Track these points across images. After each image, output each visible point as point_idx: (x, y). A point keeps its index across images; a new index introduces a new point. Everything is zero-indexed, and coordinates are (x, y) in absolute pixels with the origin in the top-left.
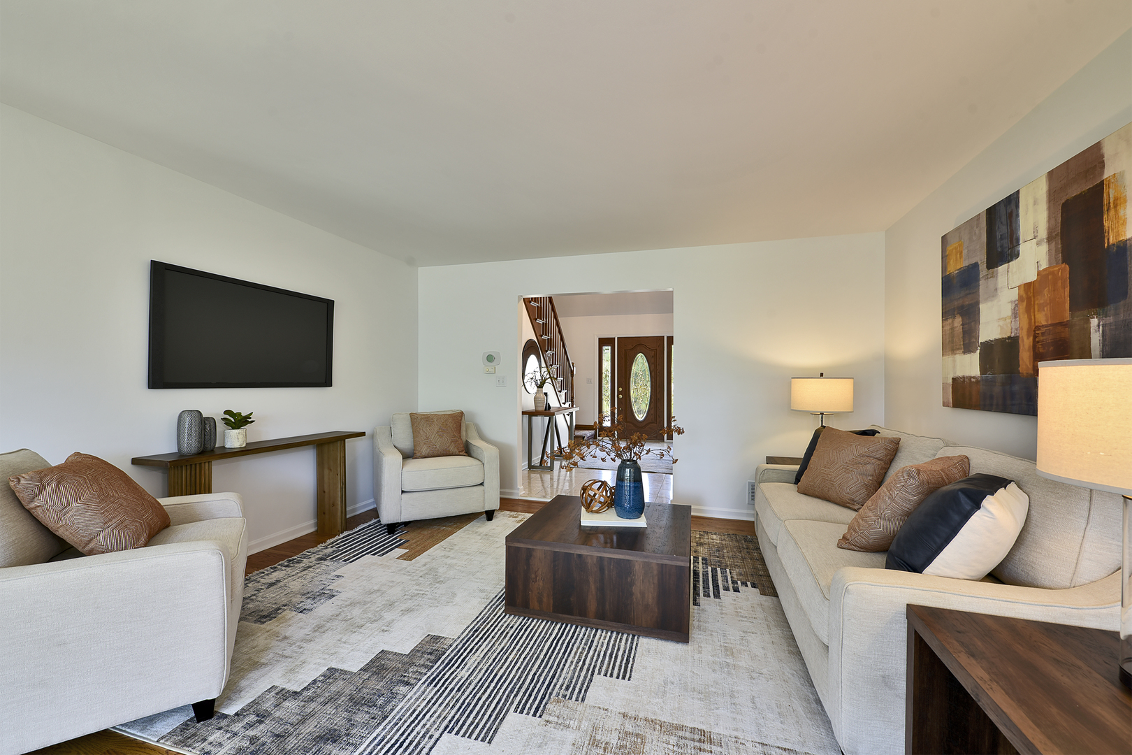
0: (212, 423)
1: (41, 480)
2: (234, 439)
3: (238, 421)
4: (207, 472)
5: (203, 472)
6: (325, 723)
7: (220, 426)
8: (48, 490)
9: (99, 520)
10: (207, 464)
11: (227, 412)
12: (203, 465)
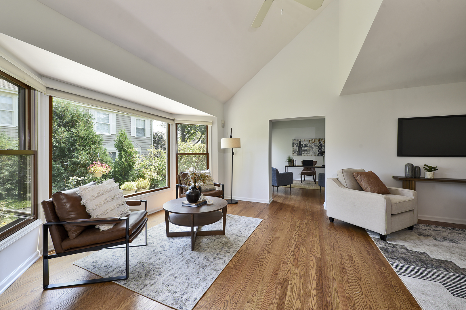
0: (419, 169)
1: (357, 174)
2: (429, 175)
3: (431, 169)
4: (414, 184)
5: (412, 184)
6: (407, 257)
7: (422, 170)
8: (359, 176)
9: (367, 185)
10: (414, 182)
11: (425, 165)
12: (412, 181)
